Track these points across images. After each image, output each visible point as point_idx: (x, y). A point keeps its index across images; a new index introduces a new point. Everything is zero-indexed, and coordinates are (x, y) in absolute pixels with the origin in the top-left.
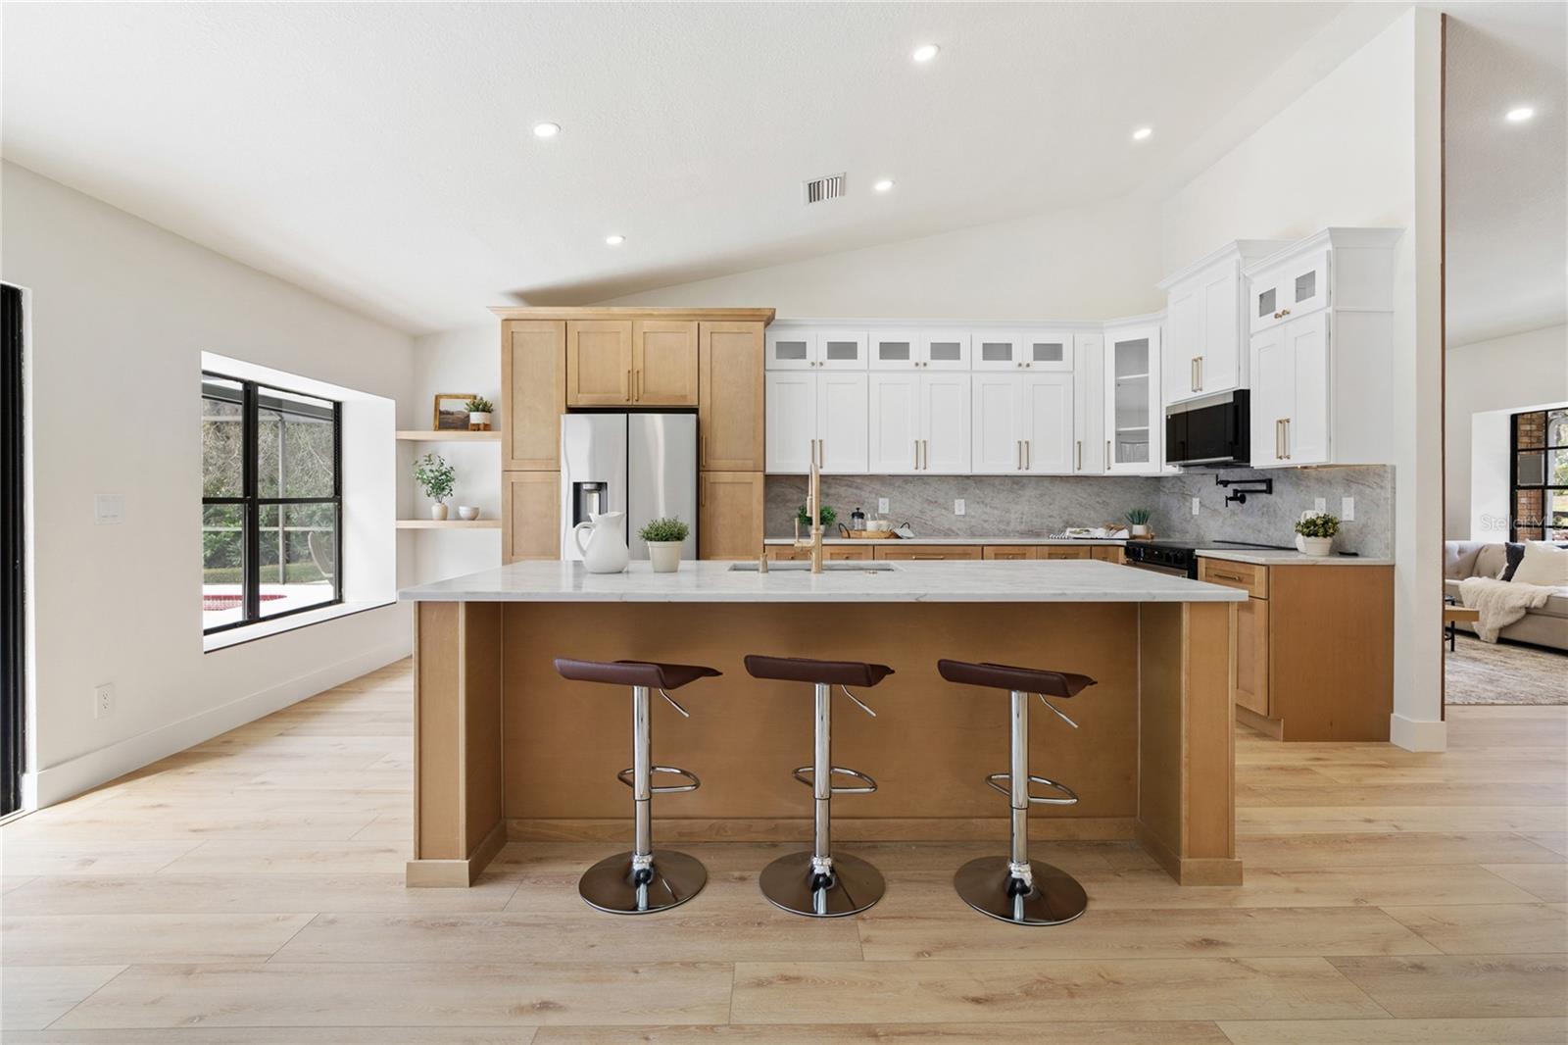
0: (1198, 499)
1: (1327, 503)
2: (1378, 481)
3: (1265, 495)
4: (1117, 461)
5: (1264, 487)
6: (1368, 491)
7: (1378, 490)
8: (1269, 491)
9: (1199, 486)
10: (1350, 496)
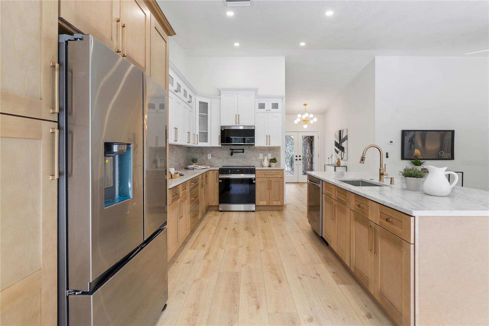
0: (211, 154)
1: (263, 155)
2: (277, 150)
3: (242, 153)
4: (199, 142)
5: (242, 151)
6: (275, 152)
7: (278, 152)
8: (243, 152)
9: (211, 150)
10: (270, 153)
